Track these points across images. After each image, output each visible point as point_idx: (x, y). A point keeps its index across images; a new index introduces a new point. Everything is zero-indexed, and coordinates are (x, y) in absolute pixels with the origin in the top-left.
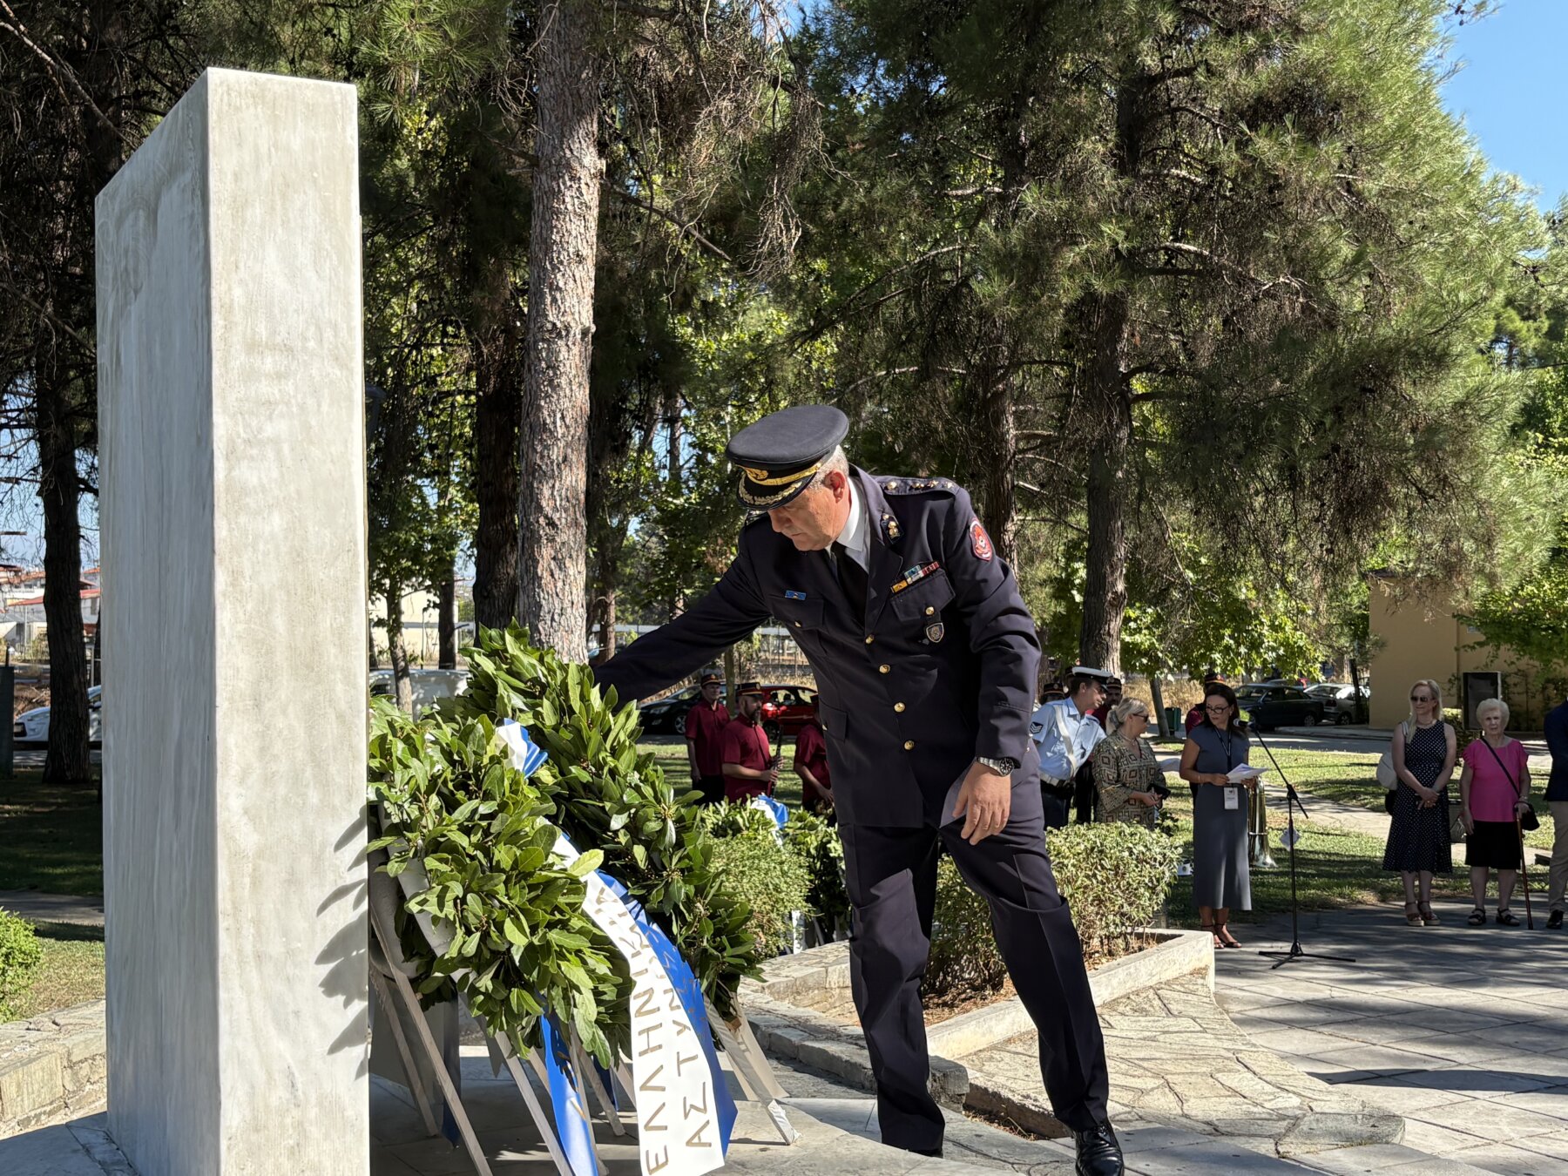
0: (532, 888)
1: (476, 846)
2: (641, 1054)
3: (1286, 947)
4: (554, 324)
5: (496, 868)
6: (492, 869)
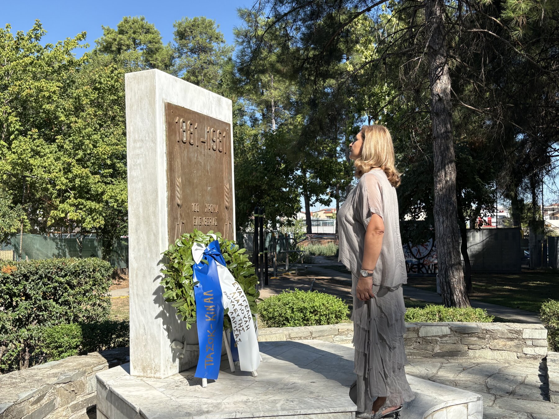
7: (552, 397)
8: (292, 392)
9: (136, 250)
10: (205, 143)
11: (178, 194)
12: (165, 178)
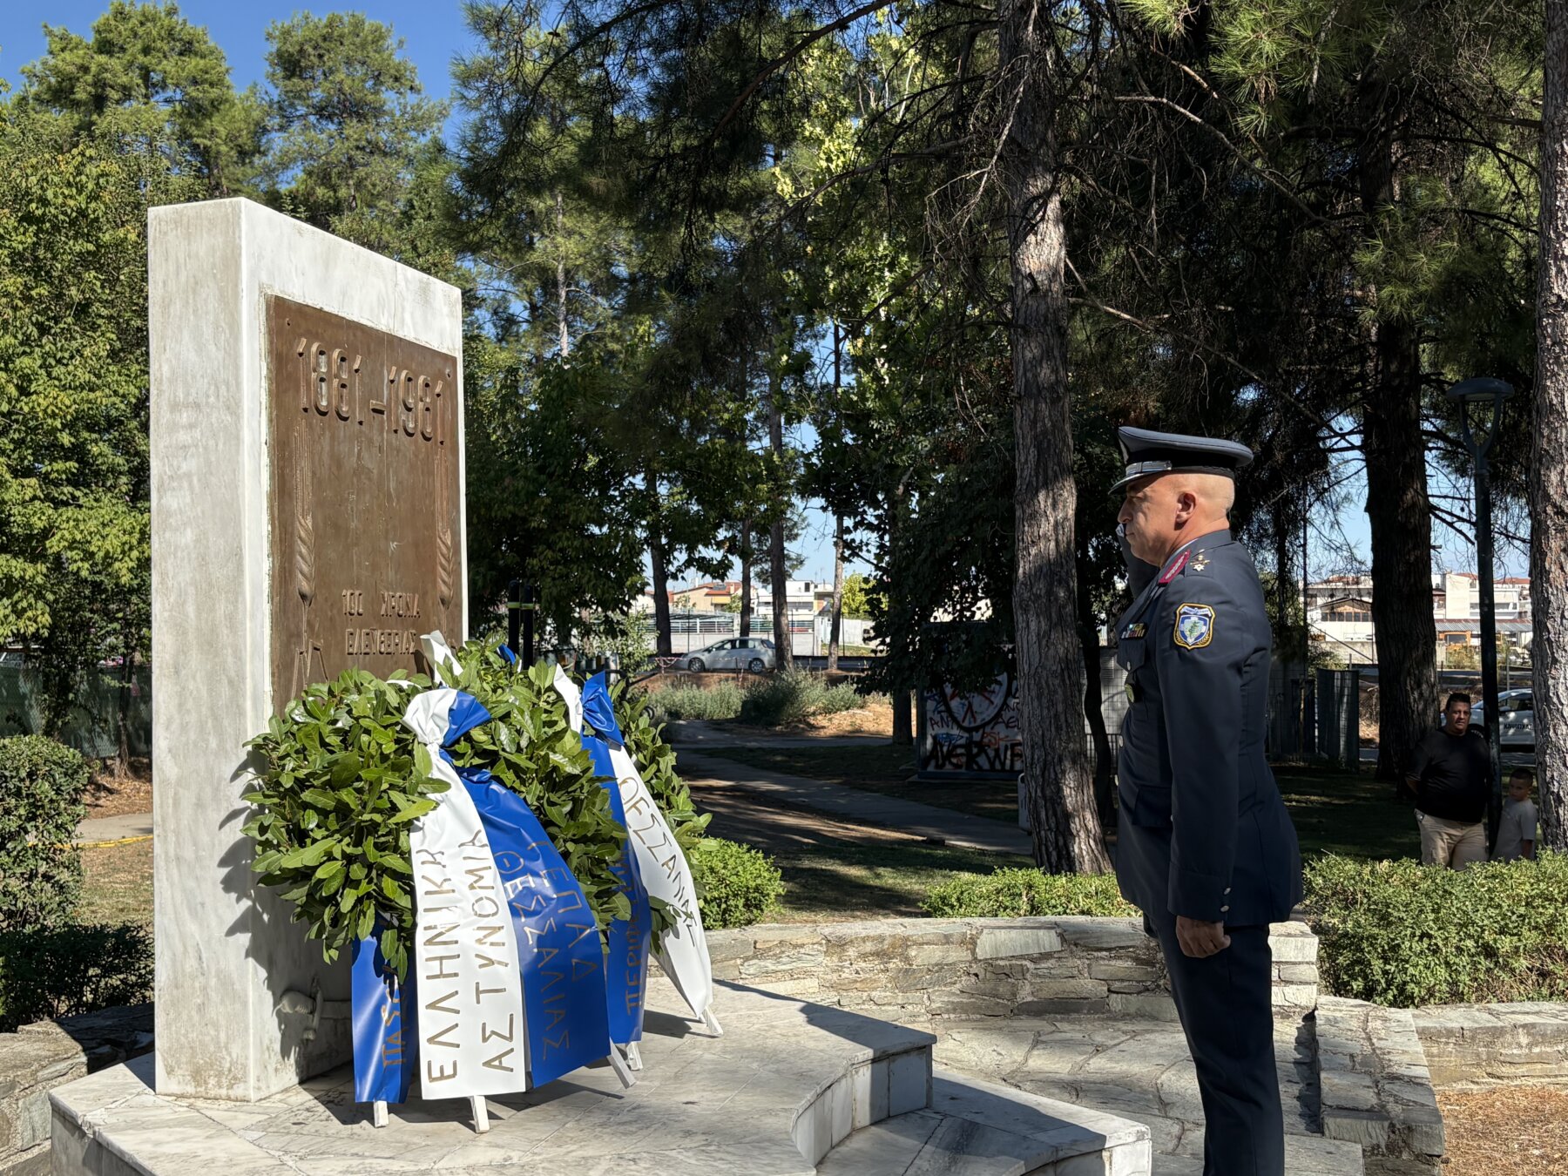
2: (427, 978)
7: (1330, 1123)
8: (632, 1133)
9: (174, 727)
10: (382, 412)
11: (304, 565)
12: (265, 517)
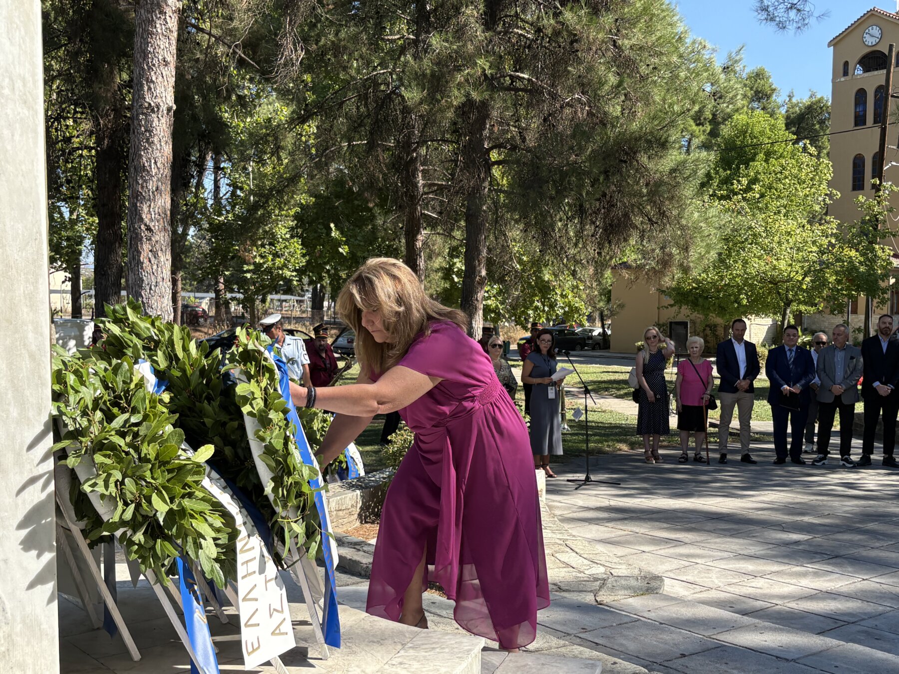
0: (169, 471)
1: (129, 445)
2: (243, 578)
3: (582, 477)
4: (150, 104)
5: (144, 460)
6: (140, 458)
